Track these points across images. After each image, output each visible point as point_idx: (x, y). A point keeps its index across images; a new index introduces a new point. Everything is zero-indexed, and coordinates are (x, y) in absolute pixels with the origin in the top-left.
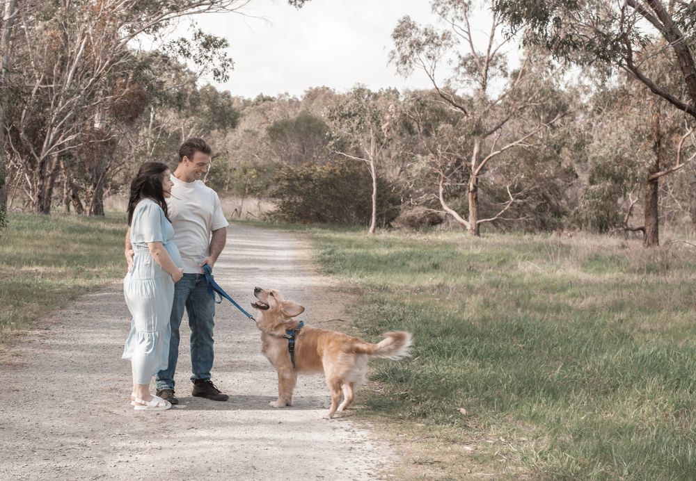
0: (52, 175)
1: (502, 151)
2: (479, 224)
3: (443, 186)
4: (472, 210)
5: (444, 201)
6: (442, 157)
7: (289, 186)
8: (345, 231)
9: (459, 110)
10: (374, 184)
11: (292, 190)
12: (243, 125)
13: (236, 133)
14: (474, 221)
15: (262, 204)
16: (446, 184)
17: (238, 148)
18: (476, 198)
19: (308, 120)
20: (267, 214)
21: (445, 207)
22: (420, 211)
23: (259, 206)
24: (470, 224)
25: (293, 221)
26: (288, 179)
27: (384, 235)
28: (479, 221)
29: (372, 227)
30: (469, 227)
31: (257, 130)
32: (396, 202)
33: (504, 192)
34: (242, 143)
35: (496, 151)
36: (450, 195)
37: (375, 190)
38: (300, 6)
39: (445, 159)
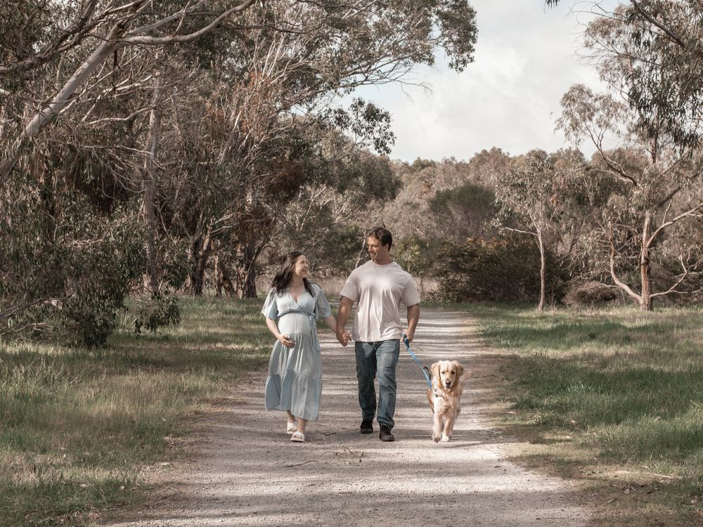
0: (203, 256)
1: (675, 221)
2: (652, 298)
3: (614, 259)
4: (644, 283)
5: (615, 274)
6: (612, 229)
7: (452, 263)
8: (513, 309)
9: (628, 180)
10: (542, 259)
11: (456, 268)
12: (403, 196)
13: (394, 204)
14: (646, 296)
15: (425, 283)
16: (617, 257)
17: (396, 221)
18: (648, 272)
19: (473, 191)
20: (431, 293)
21: (617, 282)
22: (590, 287)
23: (422, 285)
24: (642, 298)
25: (459, 300)
26: (451, 256)
27: (552, 312)
28: (651, 296)
29: (541, 304)
30: (641, 302)
31: (417, 200)
32: (565, 277)
33: (677, 263)
34: (400, 216)
35: (668, 221)
36: (622, 269)
37: (543, 264)
38: (461, 70)
39: (616, 232)
